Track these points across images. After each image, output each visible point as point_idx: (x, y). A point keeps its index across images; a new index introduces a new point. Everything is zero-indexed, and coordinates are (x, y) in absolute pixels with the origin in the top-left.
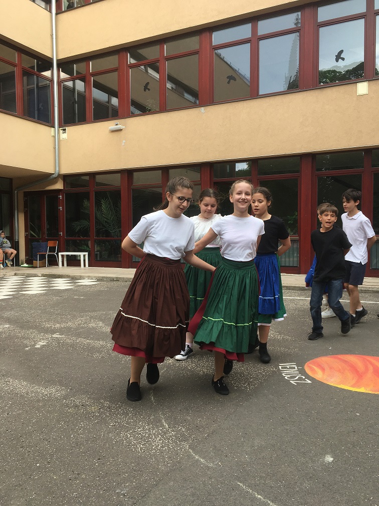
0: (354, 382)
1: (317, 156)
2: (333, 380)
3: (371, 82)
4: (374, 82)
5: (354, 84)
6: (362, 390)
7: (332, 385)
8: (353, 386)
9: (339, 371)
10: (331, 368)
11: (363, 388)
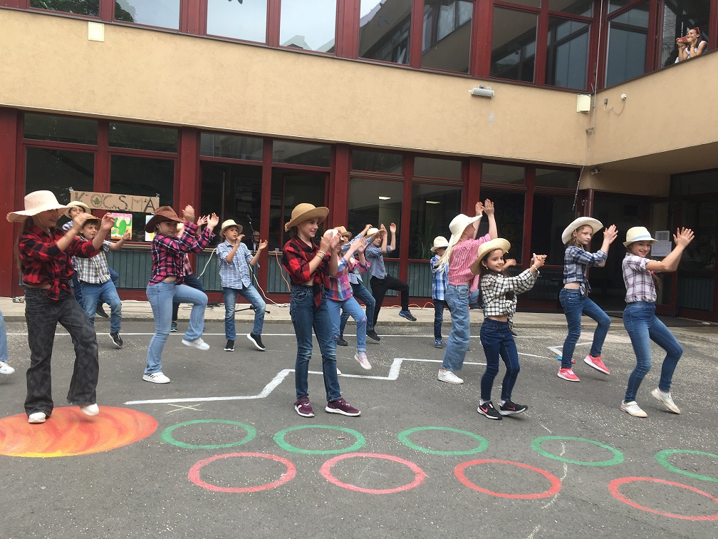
0: (47, 445)
1: (26, 115)
2: (15, 448)
3: (108, 27)
4: (112, 27)
5: (85, 23)
6: (58, 454)
7: (13, 455)
8: (44, 451)
9: (29, 434)
10: (16, 432)
11: (59, 451)
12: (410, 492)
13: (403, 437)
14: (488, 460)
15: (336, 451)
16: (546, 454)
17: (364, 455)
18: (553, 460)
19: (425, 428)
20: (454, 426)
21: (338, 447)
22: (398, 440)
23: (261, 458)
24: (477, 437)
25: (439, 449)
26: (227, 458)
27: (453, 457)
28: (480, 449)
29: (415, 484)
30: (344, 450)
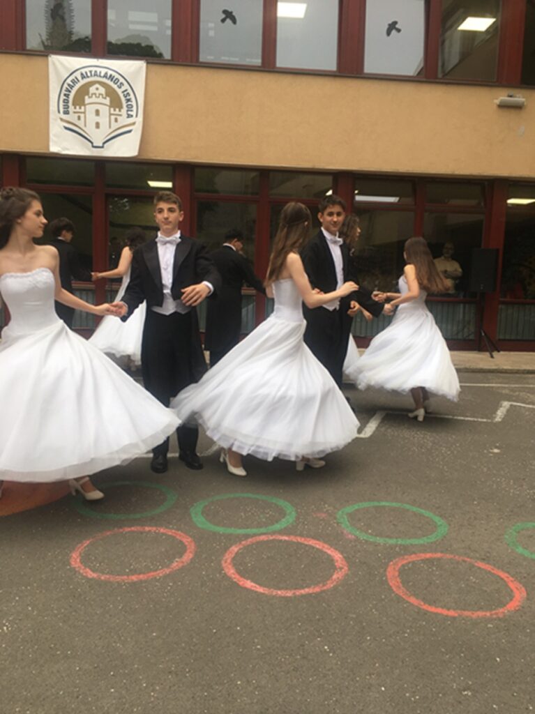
12: (317, 596)
13: (343, 514)
14: (439, 555)
15: (255, 531)
16: (520, 550)
17: (285, 538)
18: (525, 559)
19: (376, 504)
20: (414, 503)
21: (259, 525)
22: (335, 518)
23: (163, 534)
24: (437, 519)
25: (380, 535)
26: (126, 533)
27: (392, 547)
28: (432, 538)
29: (330, 585)
30: (263, 530)
